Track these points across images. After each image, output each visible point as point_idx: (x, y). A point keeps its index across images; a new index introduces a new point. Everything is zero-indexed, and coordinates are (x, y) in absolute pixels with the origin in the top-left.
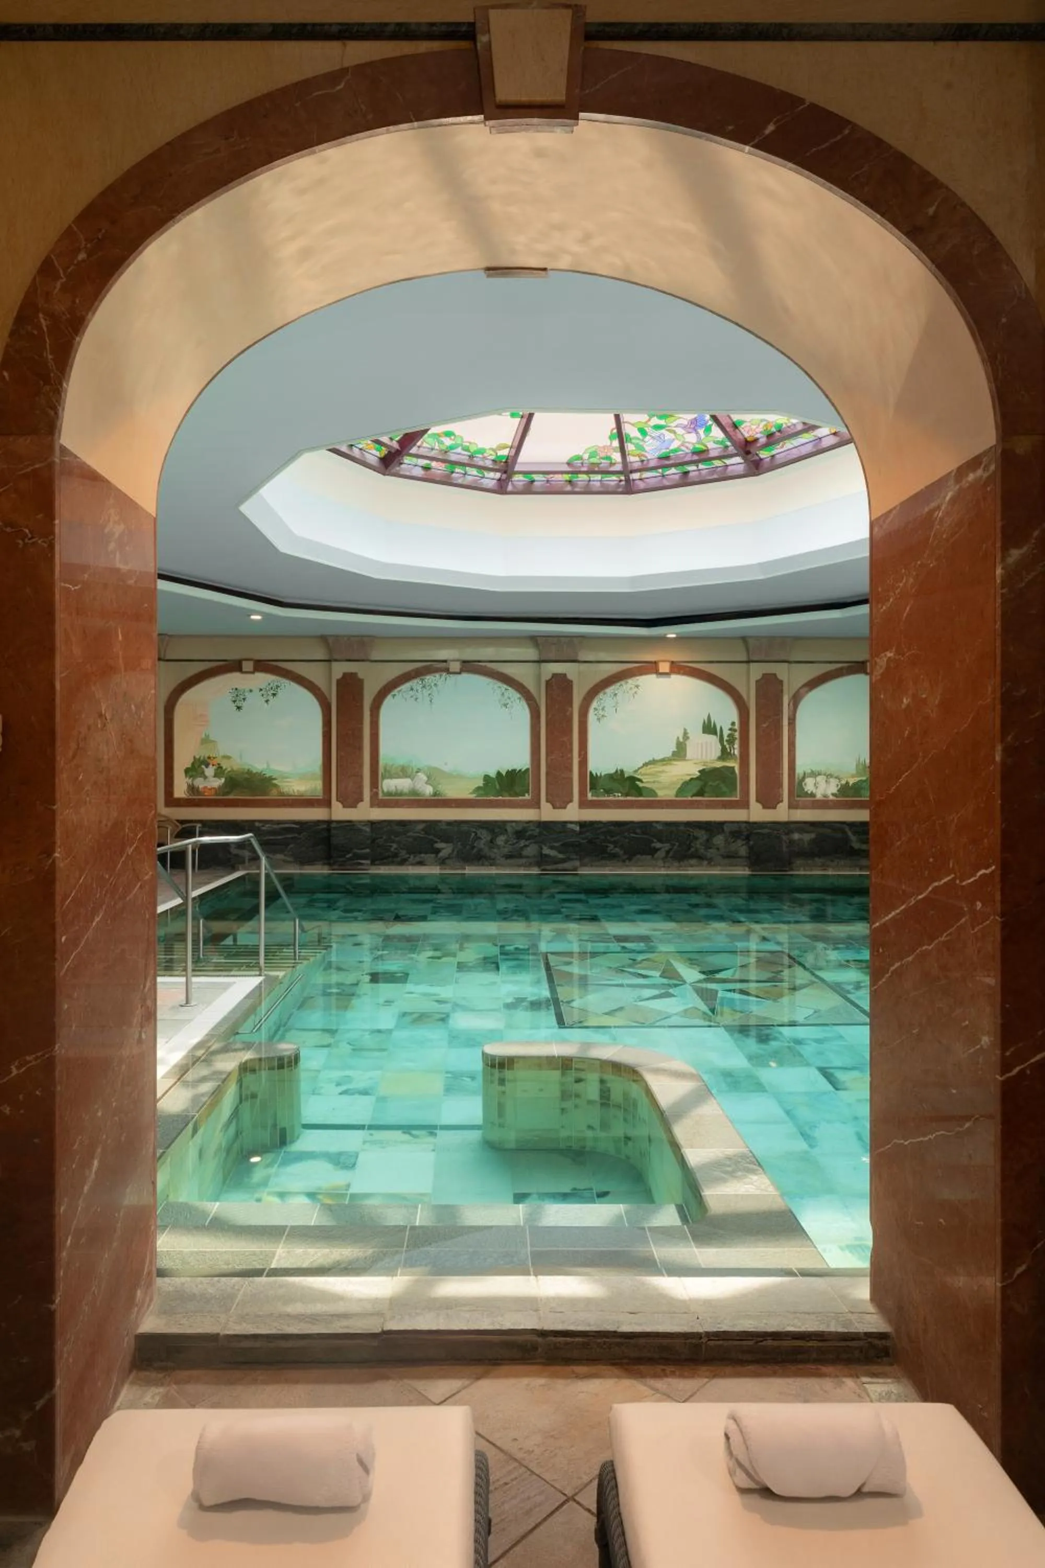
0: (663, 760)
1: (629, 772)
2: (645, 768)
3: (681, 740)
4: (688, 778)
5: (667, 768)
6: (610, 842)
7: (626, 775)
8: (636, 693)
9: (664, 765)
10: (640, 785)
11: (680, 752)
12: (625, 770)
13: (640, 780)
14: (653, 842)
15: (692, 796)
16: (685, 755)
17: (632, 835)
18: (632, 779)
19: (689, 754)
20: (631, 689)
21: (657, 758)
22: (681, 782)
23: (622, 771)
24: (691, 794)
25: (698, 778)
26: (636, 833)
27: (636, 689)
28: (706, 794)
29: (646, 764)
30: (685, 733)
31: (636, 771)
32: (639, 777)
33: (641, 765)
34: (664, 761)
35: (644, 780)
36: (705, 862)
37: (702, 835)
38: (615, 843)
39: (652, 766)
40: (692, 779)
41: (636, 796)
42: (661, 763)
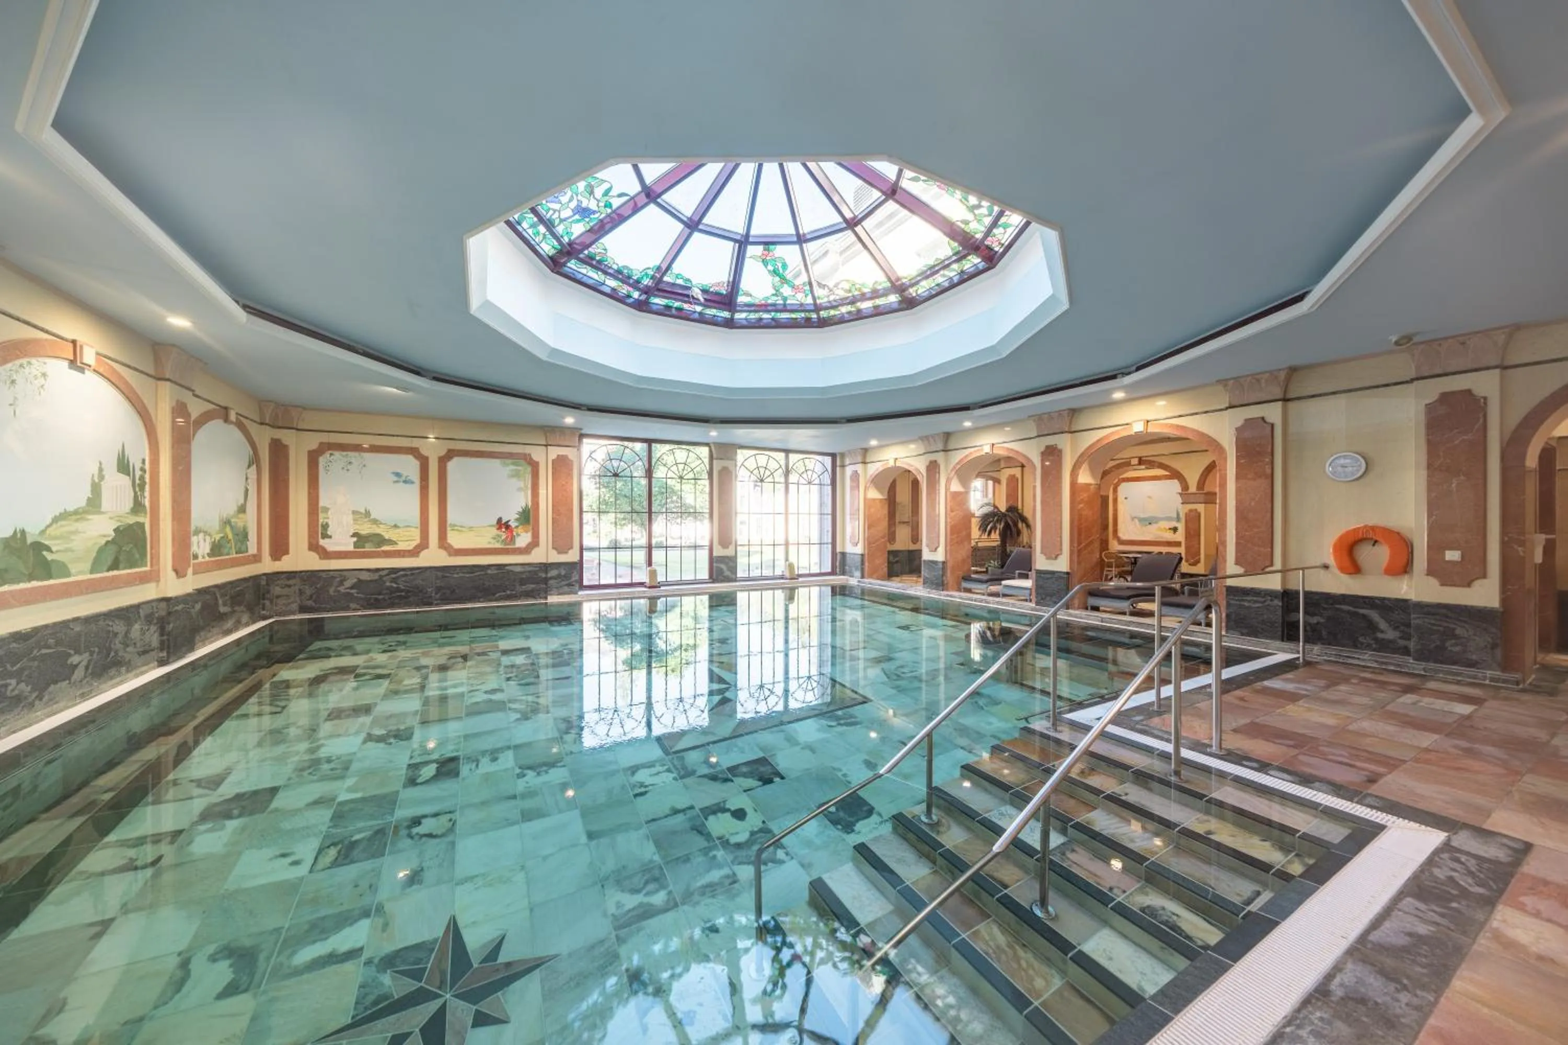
0: (76, 512)
1: (33, 532)
2: (54, 526)
3: (97, 480)
4: (103, 542)
5: (80, 526)
6: (11, 675)
7: (29, 540)
8: (42, 386)
9: (77, 520)
10: (49, 556)
11: (94, 503)
12: (27, 530)
13: (48, 549)
14: (70, 655)
15: (108, 570)
16: (100, 506)
17: (44, 651)
18: (39, 547)
19: (106, 505)
20: (36, 377)
21: (71, 509)
22: (96, 548)
23: (23, 532)
24: (105, 568)
25: (113, 542)
26: (49, 647)
27: (42, 381)
28: (121, 566)
29: (56, 520)
30: (101, 470)
31: (43, 532)
32: (47, 543)
33: (49, 521)
34: (78, 514)
35: (54, 549)
36: (123, 669)
37: (119, 627)
38: (18, 675)
39: (63, 523)
40: (108, 542)
41: (42, 580)
42: (74, 517)
